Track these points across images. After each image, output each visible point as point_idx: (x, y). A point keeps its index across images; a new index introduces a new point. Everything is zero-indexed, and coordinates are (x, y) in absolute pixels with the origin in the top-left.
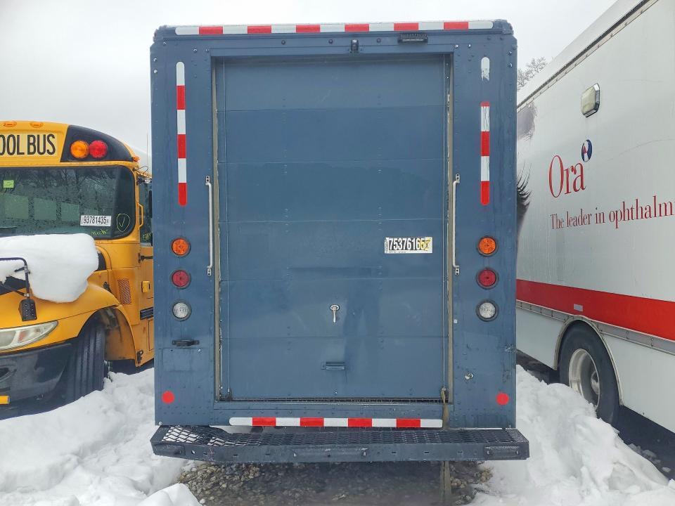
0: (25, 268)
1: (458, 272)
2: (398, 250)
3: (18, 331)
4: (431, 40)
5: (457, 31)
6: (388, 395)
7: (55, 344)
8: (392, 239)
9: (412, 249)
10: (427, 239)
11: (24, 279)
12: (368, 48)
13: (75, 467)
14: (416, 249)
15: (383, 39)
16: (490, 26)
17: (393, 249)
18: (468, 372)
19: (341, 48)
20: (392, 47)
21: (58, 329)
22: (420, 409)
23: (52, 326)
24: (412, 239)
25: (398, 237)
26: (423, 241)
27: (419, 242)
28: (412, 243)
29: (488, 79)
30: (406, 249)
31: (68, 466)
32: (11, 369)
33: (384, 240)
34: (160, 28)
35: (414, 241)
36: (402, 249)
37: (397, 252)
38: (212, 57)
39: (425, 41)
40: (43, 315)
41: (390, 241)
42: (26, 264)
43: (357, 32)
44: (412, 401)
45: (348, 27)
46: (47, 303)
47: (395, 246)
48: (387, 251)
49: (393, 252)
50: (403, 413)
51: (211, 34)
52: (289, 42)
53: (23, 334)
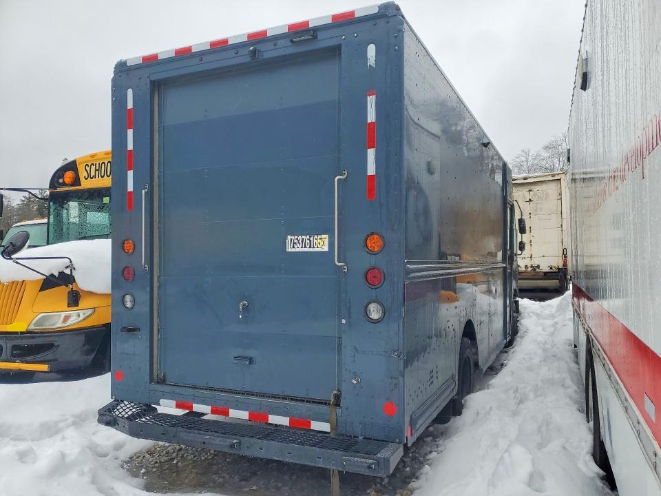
0: (71, 266)
1: (346, 270)
2: (298, 249)
3: (63, 315)
4: (321, 35)
5: (344, 21)
6: (288, 393)
7: (93, 327)
8: (293, 237)
9: (310, 247)
10: (323, 236)
11: (69, 273)
12: (269, 53)
13: (68, 426)
14: (314, 247)
15: (279, 42)
16: (376, 11)
17: (294, 247)
18: (355, 376)
19: (244, 58)
20: (286, 49)
21: (95, 315)
22: (310, 410)
23: (90, 312)
24: (310, 237)
25: (298, 235)
26: (321, 239)
27: (316, 240)
28: (310, 241)
29: (374, 66)
30: (305, 247)
31: (61, 425)
32: (56, 344)
33: (285, 239)
34: (118, 63)
35: (311, 239)
36: (302, 247)
37: (297, 250)
38: (151, 81)
39: (315, 37)
40: (83, 303)
41: (291, 239)
42: (71, 262)
43: (258, 39)
44: (307, 401)
45: (250, 36)
46: (90, 293)
47: (296, 245)
48: (289, 250)
49: (293, 250)
50: (295, 412)
51: (151, 61)
52: (206, 59)
53: (66, 319)
